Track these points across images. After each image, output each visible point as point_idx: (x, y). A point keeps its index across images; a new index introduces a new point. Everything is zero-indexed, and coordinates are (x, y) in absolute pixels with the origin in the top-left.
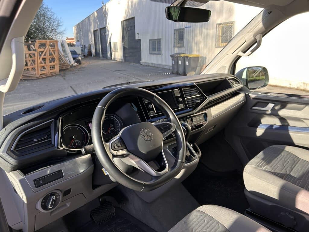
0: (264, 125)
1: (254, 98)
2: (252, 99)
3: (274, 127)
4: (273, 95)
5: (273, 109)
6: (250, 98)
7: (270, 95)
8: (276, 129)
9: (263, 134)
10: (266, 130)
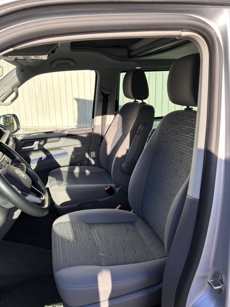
0: (35, 160)
1: (21, 140)
2: (19, 141)
3: (43, 159)
4: (34, 135)
5: (39, 145)
6: (18, 140)
7: (32, 135)
8: (45, 159)
9: (37, 166)
10: (38, 162)
